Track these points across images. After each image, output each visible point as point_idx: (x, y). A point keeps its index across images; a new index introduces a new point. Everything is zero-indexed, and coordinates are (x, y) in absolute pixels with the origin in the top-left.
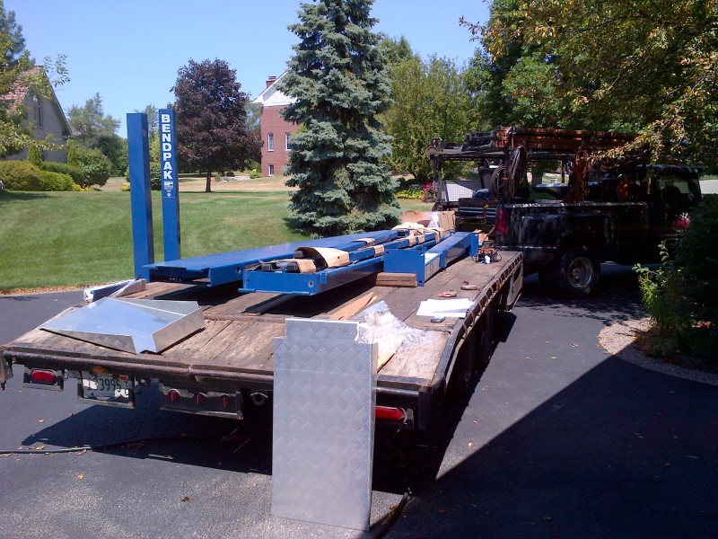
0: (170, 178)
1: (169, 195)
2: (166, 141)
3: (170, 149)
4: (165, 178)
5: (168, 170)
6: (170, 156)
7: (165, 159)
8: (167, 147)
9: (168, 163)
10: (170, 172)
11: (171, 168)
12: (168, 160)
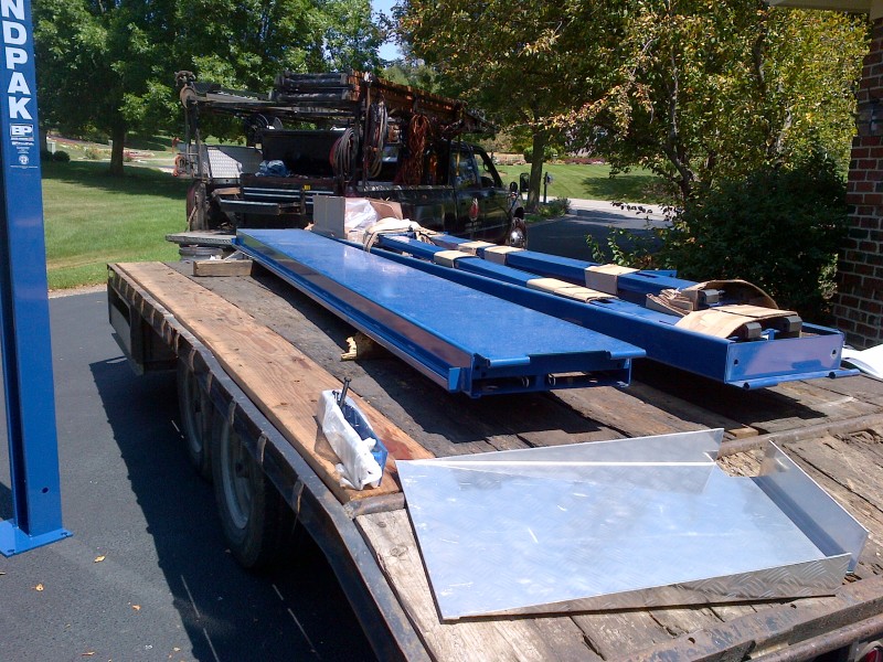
0: (26, 115)
1: (24, 160)
2: (12, 18)
3: (22, 39)
4: (13, 115)
5: (19, 96)
6: (23, 58)
7: (10, 66)
8: (15, 34)
9: (18, 77)
10: (25, 101)
11: (25, 90)
12: (18, 68)
